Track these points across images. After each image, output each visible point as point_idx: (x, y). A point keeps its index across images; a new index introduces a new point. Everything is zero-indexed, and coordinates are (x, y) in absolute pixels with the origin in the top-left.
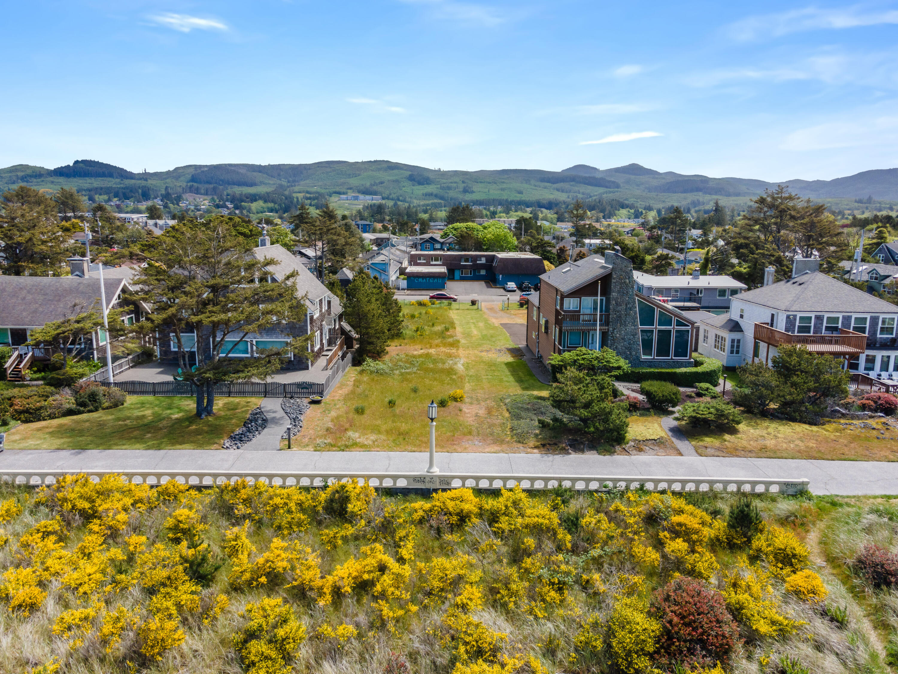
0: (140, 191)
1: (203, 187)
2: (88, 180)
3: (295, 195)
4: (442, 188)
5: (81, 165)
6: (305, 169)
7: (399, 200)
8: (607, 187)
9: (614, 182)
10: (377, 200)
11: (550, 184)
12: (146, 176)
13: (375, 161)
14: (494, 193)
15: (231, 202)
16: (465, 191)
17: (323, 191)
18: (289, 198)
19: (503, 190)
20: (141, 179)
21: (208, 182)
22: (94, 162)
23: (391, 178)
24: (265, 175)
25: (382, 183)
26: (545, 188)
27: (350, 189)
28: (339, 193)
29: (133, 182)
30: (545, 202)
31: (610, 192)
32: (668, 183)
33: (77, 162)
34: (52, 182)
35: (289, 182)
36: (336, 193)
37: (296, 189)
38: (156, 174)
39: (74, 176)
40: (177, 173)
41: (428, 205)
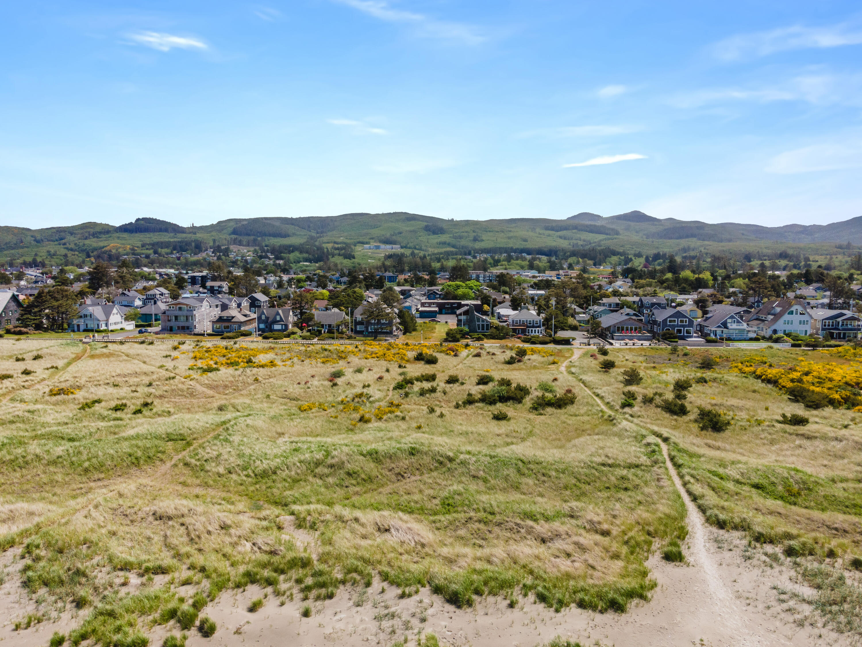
0: (193, 244)
1: (245, 239)
2: (148, 235)
3: (324, 245)
4: (455, 238)
5: (142, 222)
6: (332, 220)
7: (415, 248)
8: (607, 234)
9: (613, 230)
10: (397, 249)
11: (554, 232)
12: (194, 229)
13: (395, 213)
14: (501, 241)
15: (272, 253)
16: (475, 240)
17: (348, 241)
18: (320, 249)
19: (509, 238)
20: (190, 233)
21: (248, 235)
22: (152, 219)
23: (408, 229)
24: (297, 228)
25: (400, 233)
26: (549, 235)
27: (372, 239)
28: (363, 243)
29: (184, 235)
30: (546, 249)
31: (609, 239)
32: (665, 230)
33: (138, 220)
34: (118, 238)
35: (317, 233)
36: (359, 242)
37: (325, 239)
38: (202, 228)
39: (136, 232)
40: (221, 226)
41: (441, 253)
